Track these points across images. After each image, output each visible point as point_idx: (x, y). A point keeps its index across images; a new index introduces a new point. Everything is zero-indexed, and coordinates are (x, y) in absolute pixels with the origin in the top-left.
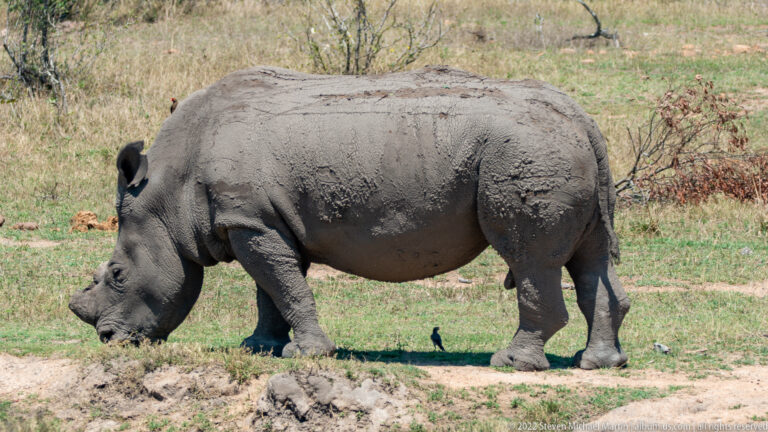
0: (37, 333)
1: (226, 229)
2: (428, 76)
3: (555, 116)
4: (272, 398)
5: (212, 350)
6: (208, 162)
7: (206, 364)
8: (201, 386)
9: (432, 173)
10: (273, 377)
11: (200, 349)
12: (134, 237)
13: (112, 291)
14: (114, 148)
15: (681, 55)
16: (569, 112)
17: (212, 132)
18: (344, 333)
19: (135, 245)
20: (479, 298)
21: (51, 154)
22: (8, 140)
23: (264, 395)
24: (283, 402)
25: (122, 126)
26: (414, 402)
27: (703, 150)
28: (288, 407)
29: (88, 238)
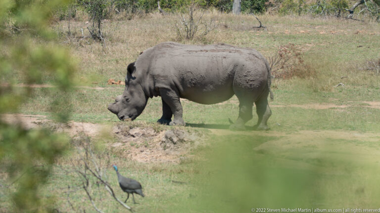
0: (98, 116)
2: (219, 46)
3: (256, 58)
4: (166, 137)
5: (149, 123)
7: (147, 127)
8: (146, 133)
9: (221, 74)
10: (167, 131)
11: (146, 123)
13: (125, 105)
15: (285, 33)
16: (260, 57)
18: (187, 118)
19: (133, 92)
20: (226, 108)
21: (101, 60)
22: (89, 56)
23: (164, 136)
24: (169, 139)
25: (121, 52)
26: (207, 139)
27: (291, 64)
28: (171, 140)
29: (112, 87)
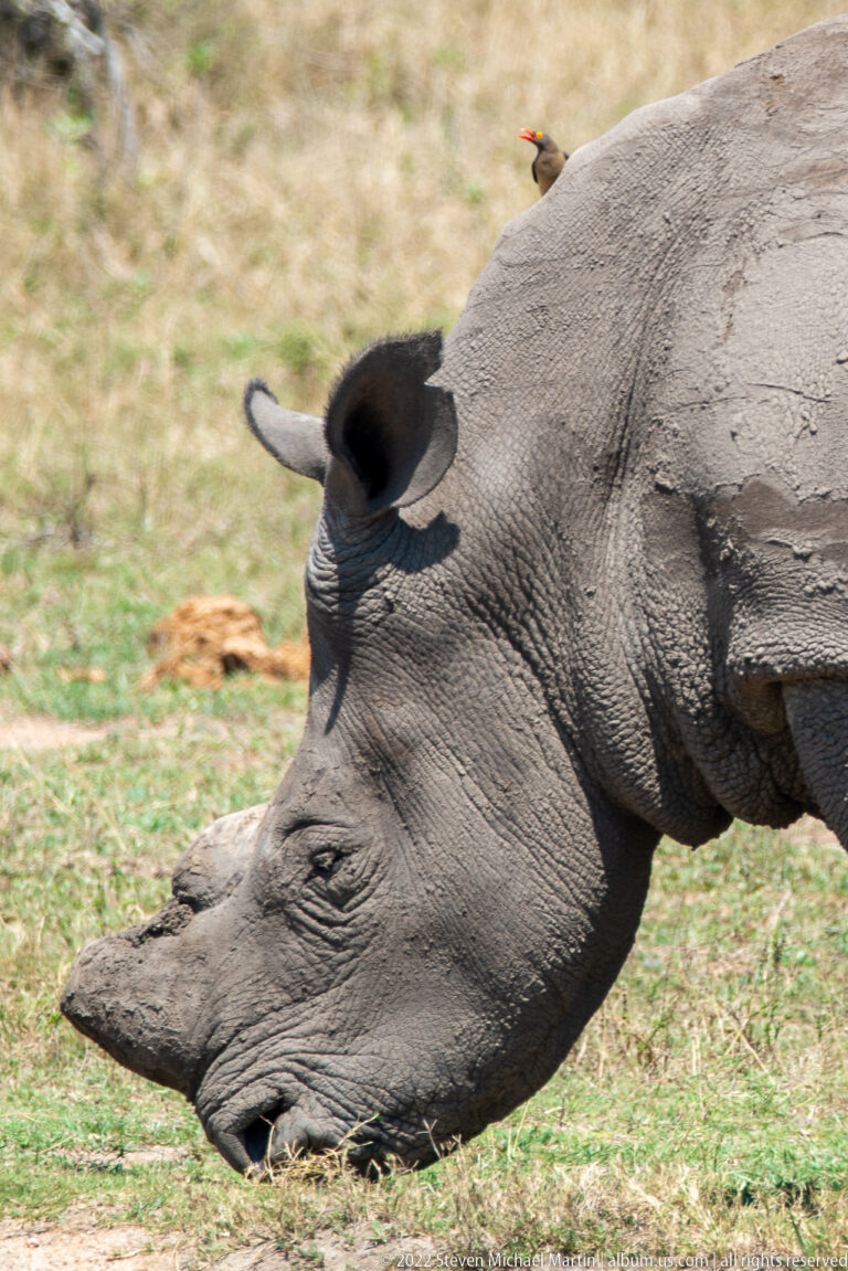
1: (773, 686)
5: (747, 1197)
6: (705, 404)
11: (694, 1194)
12: (403, 714)
13: (294, 943)
14: (332, 328)
17: (723, 276)
19: (409, 746)
21: (66, 349)
25: (368, 233)
29: (220, 711)
